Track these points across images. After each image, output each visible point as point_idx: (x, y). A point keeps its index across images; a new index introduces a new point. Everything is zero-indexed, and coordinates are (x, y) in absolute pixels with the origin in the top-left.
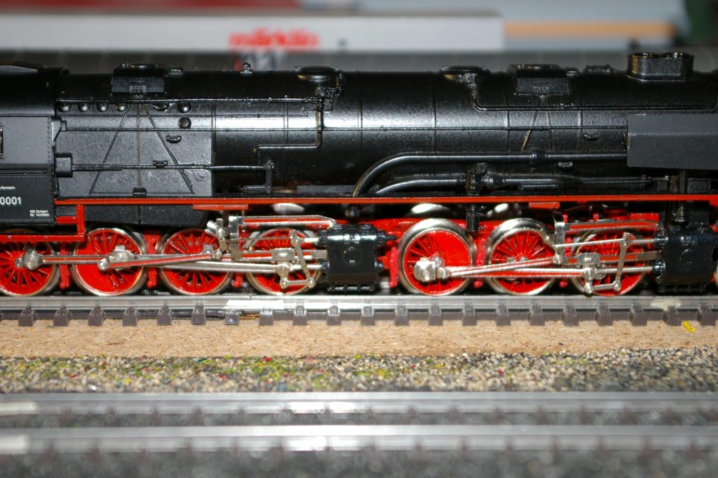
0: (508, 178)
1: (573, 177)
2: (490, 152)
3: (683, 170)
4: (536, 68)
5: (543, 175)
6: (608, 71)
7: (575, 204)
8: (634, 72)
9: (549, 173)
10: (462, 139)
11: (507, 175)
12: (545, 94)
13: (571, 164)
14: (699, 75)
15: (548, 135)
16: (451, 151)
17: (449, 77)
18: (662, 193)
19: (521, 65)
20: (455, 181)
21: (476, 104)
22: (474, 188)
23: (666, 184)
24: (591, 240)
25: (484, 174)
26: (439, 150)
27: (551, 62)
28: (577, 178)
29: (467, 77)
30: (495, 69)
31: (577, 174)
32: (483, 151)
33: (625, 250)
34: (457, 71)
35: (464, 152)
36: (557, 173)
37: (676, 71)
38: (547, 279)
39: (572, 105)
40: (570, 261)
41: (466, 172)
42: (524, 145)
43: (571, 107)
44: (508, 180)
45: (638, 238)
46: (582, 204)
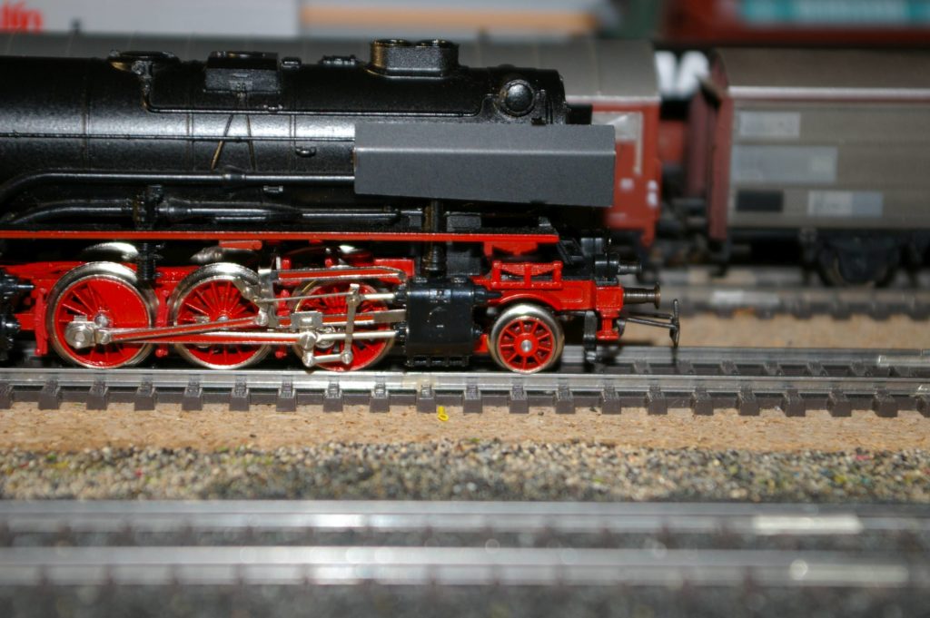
0: (196, 207)
1: (290, 207)
2: (168, 170)
3: (435, 199)
4: (243, 56)
5: (248, 203)
6: (353, 63)
7: (305, 243)
8: (377, 65)
9: (257, 201)
10: (126, 152)
11: (197, 202)
12: (246, 92)
13: (281, 189)
14: (466, 70)
15: (248, 149)
16: (112, 168)
17: (118, 65)
18: (415, 229)
19: (222, 52)
20: (119, 209)
21: (148, 103)
22: (143, 220)
23: (420, 218)
24: (316, 293)
25: (159, 202)
26: (94, 167)
27: (264, 50)
28: (296, 209)
29: (139, 67)
30: (185, 57)
31: (296, 203)
32: (158, 168)
33: (354, 309)
34: (129, 58)
35: (132, 169)
36: (266, 201)
37: (433, 65)
38: (257, 347)
39: (281, 107)
40: (282, 322)
41: (134, 198)
42: (214, 161)
43: (279, 110)
44: (195, 210)
45: (379, 292)
46: (316, 244)
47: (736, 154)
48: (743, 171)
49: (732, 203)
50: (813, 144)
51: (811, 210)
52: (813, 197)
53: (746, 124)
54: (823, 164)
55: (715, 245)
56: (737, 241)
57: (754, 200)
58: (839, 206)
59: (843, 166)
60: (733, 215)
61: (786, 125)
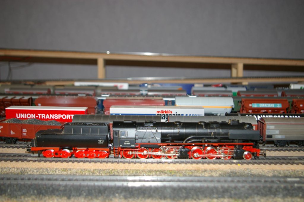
3: (238, 139)
4: (214, 122)
5: (215, 140)
6: (225, 122)
8: (229, 123)
10: (202, 134)
12: (215, 127)
13: (220, 138)
14: (240, 123)
15: (216, 133)
17: (199, 123)
18: (234, 143)
19: (211, 121)
20: (201, 140)
21: (204, 128)
22: (204, 142)
23: (235, 141)
26: (198, 135)
28: (221, 140)
33: (229, 152)
35: (202, 136)
36: (217, 139)
37: (236, 123)
38: (215, 157)
40: (219, 154)
42: (212, 135)
44: (209, 140)
45: (231, 150)
46: (221, 144)
47: (267, 131)
48: (267, 133)
49: (266, 137)
50: (276, 129)
51: (276, 138)
52: (276, 136)
53: (268, 127)
54: (277, 132)
55: (264, 142)
56: (266, 141)
57: (269, 136)
58: (279, 137)
59: (280, 132)
60: (266, 138)
61: (272, 127)
